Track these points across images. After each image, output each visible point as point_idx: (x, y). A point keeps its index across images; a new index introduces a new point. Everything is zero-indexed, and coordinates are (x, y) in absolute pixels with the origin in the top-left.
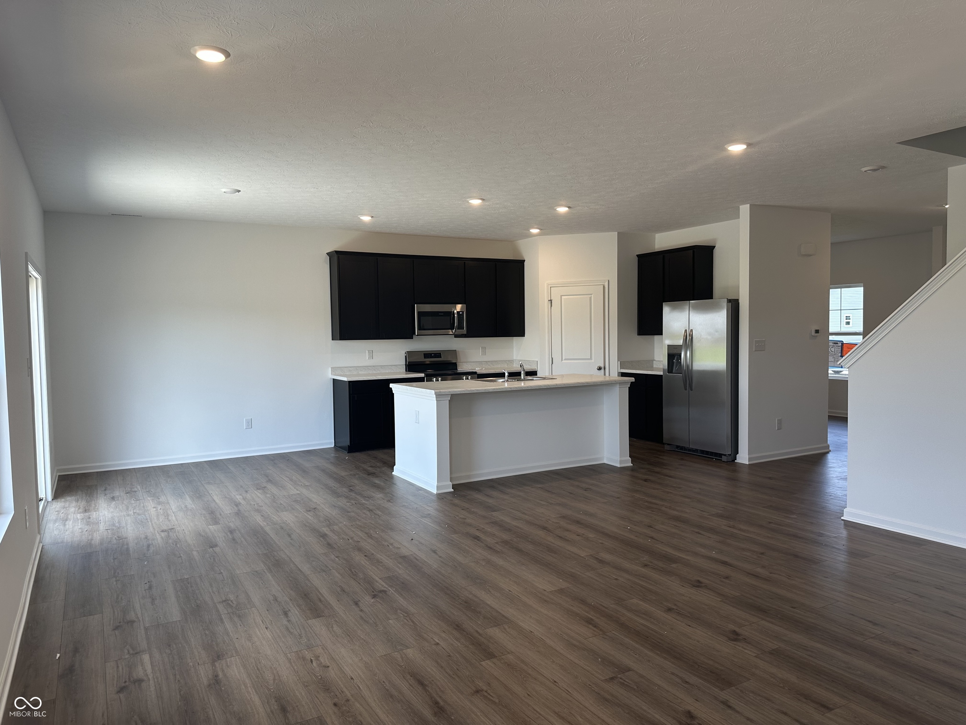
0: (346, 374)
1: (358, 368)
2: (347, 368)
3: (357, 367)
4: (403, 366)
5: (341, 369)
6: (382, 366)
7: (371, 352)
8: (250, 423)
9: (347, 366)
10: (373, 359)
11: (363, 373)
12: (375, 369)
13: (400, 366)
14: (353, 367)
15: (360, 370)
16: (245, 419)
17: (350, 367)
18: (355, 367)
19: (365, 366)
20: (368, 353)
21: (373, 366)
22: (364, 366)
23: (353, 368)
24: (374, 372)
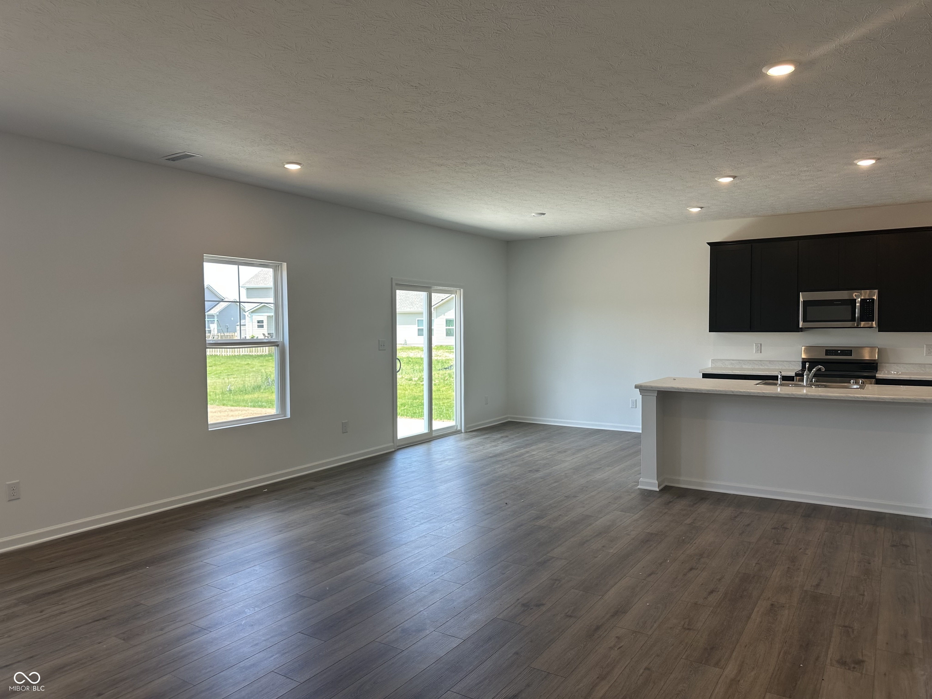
0: (727, 367)
1: (741, 362)
2: (728, 361)
3: (741, 360)
4: (799, 362)
5: (722, 362)
6: (770, 362)
7: (760, 345)
8: (635, 404)
9: (728, 359)
10: (761, 353)
11: (747, 367)
12: (762, 364)
13: (794, 362)
14: (736, 360)
15: (744, 364)
16: (631, 400)
17: (733, 360)
18: (738, 360)
19: (750, 360)
20: (755, 347)
21: (761, 361)
22: (754, 360)
23: (735, 362)
24: (761, 367)
